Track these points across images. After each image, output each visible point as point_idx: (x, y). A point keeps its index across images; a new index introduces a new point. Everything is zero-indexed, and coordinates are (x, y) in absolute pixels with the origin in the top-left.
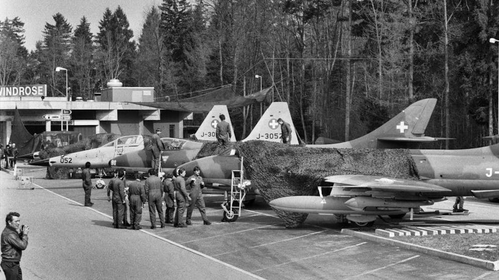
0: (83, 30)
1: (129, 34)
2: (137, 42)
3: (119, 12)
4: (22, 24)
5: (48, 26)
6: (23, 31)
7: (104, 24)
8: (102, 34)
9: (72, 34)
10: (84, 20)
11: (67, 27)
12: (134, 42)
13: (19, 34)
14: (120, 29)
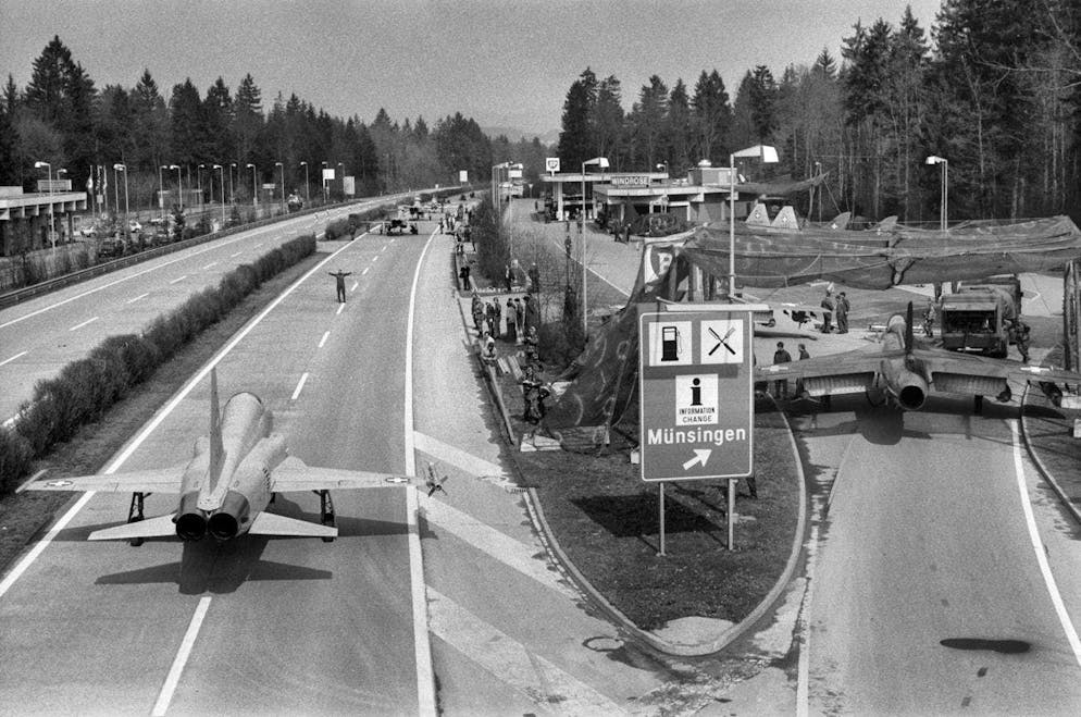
0: (679, 92)
1: (726, 97)
2: (733, 106)
3: (715, 75)
4: (618, 82)
5: (645, 89)
6: (619, 89)
7: (700, 87)
8: (698, 98)
9: (669, 96)
10: (680, 81)
11: (663, 89)
12: (730, 105)
13: (615, 93)
14: (715, 94)
